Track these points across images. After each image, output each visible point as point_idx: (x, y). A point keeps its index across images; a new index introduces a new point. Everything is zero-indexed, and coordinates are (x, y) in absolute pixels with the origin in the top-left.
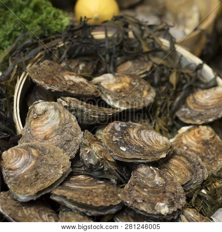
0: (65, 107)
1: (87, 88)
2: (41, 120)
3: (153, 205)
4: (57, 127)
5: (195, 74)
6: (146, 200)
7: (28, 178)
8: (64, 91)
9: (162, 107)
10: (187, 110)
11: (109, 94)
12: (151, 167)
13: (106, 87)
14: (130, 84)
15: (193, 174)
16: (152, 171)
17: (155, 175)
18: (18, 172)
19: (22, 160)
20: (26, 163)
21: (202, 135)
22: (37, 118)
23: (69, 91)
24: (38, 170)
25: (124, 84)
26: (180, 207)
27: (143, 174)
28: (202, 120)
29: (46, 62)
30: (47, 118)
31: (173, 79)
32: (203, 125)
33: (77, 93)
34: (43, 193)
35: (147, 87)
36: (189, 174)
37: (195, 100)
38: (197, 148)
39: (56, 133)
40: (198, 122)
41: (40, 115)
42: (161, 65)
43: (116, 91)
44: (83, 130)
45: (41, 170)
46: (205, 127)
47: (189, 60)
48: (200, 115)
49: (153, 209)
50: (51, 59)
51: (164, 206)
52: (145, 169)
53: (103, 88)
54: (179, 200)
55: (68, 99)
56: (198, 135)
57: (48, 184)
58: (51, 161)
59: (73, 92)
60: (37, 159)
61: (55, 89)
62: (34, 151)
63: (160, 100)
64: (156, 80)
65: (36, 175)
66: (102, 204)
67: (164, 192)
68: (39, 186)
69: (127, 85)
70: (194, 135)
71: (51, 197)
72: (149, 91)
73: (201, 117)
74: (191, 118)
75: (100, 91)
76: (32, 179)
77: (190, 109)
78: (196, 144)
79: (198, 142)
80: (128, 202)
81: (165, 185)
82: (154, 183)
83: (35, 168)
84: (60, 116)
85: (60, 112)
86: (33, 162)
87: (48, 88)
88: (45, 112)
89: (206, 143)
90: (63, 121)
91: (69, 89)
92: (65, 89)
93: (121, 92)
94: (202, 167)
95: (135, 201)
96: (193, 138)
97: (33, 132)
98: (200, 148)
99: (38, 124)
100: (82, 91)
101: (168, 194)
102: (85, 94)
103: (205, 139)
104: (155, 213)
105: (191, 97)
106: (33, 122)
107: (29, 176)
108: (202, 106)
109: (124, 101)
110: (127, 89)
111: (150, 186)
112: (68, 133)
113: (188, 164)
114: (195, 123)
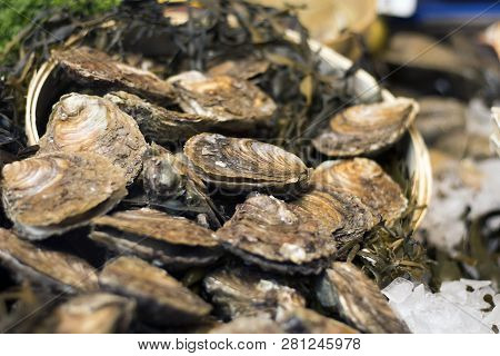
0: (119, 104)
1: (155, 84)
2: (74, 122)
3: (277, 247)
4: (103, 132)
5: (342, 84)
6: (263, 238)
7: (48, 199)
8: (116, 81)
9: (288, 127)
10: (332, 135)
11: (195, 99)
12: (271, 197)
13: (189, 88)
14: (232, 85)
15: (346, 218)
16: (274, 202)
17: (278, 207)
18: (31, 192)
19: (39, 173)
20: (45, 178)
21: (360, 171)
22: (67, 119)
23: (126, 82)
24: (67, 187)
25: (221, 84)
26: (326, 254)
27: (257, 206)
28: (358, 148)
29: (85, 49)
30: (86, 119)
31: (306, 87)
32: (361, 156)
33: (138, 86)
34: (76, 226)
35: (261, 94)
36: (339, 218)
37: (345, 120)
38: (352, 189)
39: (101, 142)
40: (353, 151)
41: (73, 115)
42: (284, 67)
43: (207, 93)
44: (148, 140)
45: (73, 187)
46: (365, 160)
47: (332, 65)
48: (357, 139)
49: (277, 253)
50: (94, 47)
51: (297, 250)
52: (261, 198)
53: (185, 90)
54: (323, 244)
55: (122, 93)
56: (353, 172)
57: (84, 206)
58: (90, 175)
59: (132, 85)
60: (66, 171)
61: (101, 76)
62: (60, 162)
63: (285, 117)
64: (277, 90)
65: (63, 195)
66: (183, 241)
67: (297, 232)
68: (69, 209)
69: (227, 86)
70: (346, 170)
71: (90, 236)
72: (264, 100)
73: (356, 144)
74: (339, 147)
75: (180, 96)
76: (57, 199)
77: (337, 133)
78: (348, 182)
79: (353, 181)
80: (230, 241)
81: (298, 223)
82: (278, 219)
83: (61, 184)
84: (108, 117)
85: (108, 110)
86: (59, 176)
87: (88, 75)
88: (81, 109)
89: (367, 183)
90: (113, 125)
91: (124, 79)
92: (119, 78)
93: (215, 94)
94: (362, 211)
95: (244, 240)
96: (344, 174)
97: (58, 141)
98: (357, 189)
99: (68, 128)
100: (146, 85)
101: (302, 235)
102: (152, 91)
103: (366, 178)
104: (281, 259)
105: (338, 118)
106: (59, 126)
107: (51, 195)
108: (357, 127)
109: (221, 108)
110: (228, 92)
111: (270, 222)
112: (122, 144)
113: (337, 204)
114: (348, 153)
